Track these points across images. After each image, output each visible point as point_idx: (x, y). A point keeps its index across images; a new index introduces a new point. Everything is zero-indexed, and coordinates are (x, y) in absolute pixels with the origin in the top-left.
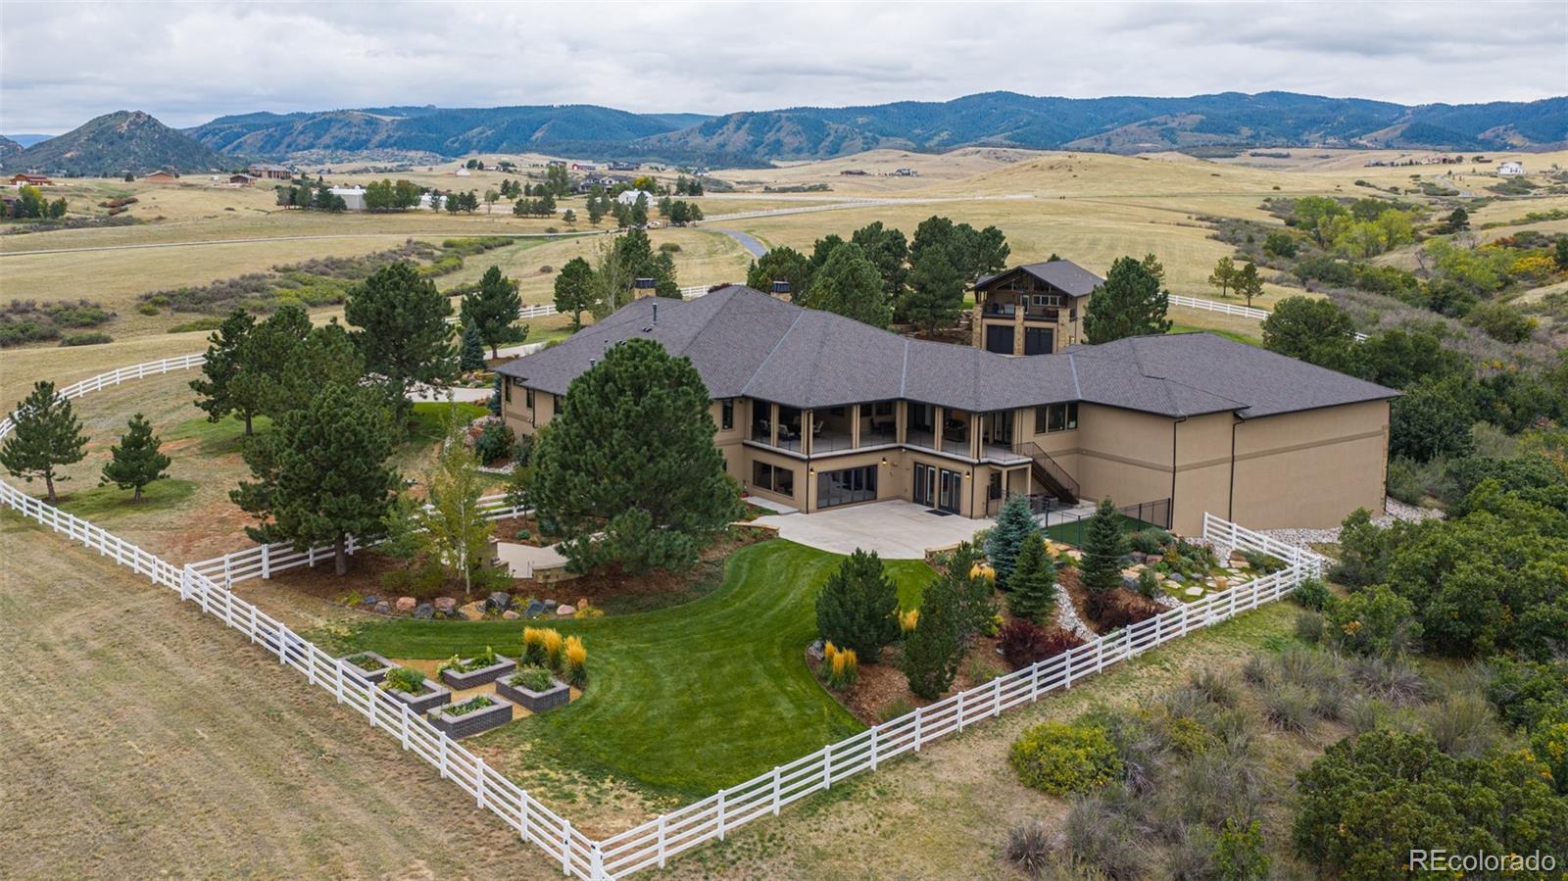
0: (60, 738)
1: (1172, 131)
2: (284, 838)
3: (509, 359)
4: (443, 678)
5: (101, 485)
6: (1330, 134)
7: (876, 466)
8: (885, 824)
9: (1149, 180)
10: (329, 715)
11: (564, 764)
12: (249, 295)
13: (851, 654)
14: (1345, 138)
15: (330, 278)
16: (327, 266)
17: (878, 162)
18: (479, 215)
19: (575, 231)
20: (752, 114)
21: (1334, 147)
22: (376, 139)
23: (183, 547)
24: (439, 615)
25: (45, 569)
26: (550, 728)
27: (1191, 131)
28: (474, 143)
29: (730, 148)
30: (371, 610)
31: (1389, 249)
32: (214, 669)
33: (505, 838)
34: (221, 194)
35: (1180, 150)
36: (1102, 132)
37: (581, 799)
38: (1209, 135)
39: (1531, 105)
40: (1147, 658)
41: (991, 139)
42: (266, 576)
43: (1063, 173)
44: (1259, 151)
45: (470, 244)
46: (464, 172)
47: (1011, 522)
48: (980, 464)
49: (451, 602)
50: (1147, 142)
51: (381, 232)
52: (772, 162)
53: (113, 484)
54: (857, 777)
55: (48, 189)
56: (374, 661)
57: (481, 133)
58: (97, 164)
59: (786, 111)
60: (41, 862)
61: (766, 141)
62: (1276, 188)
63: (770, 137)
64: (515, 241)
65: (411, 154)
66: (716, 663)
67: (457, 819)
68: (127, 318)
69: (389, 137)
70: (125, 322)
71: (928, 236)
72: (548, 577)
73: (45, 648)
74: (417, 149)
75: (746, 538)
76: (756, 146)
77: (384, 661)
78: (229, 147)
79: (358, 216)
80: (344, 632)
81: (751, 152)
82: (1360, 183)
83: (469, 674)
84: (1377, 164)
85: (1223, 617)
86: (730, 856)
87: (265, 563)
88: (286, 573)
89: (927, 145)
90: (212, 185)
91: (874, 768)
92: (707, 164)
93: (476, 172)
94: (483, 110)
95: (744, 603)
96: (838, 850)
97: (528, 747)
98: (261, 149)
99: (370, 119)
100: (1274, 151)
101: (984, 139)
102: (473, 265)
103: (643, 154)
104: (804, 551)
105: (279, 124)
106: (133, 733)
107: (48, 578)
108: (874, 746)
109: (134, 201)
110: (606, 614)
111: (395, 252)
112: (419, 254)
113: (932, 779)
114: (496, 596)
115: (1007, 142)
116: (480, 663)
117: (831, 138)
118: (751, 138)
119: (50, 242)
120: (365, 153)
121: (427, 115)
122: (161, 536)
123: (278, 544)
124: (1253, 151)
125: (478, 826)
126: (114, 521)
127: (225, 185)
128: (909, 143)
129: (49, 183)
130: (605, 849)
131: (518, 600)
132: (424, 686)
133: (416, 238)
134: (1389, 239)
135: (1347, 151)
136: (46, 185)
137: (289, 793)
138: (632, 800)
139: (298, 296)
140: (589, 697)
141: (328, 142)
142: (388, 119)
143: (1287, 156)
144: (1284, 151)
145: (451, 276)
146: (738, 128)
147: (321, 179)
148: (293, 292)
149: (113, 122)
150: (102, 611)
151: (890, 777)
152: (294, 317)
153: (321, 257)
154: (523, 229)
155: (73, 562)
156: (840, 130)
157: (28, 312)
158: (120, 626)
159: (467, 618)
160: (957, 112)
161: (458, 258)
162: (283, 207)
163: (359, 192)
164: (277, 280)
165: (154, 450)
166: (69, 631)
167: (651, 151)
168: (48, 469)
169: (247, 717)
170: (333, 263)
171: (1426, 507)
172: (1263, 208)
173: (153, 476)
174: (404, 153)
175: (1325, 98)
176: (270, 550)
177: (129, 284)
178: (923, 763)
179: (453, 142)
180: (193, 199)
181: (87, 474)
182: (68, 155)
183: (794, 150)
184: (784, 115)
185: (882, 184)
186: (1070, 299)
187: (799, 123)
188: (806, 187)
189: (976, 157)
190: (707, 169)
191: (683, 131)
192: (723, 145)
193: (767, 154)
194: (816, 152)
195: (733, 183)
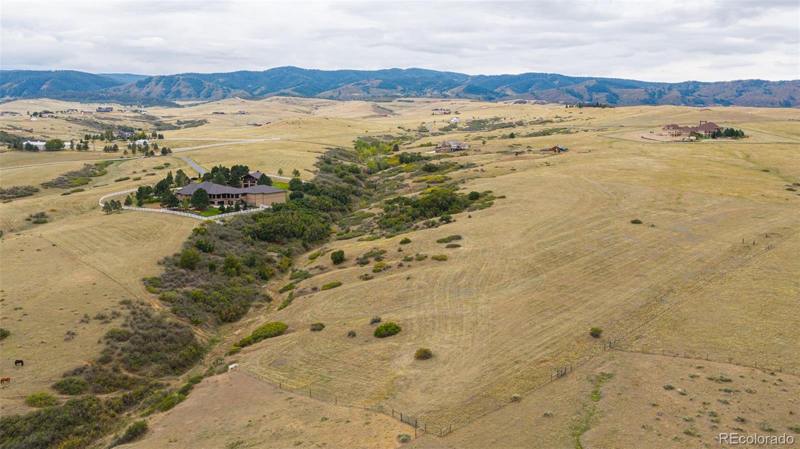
1: (368, 88)
6: (436, 89)
14: (440, 92)
15: (77, 177)
17: (230, 105)
20: (164, 77)
21: (434, 97)
27: (376, 88)
28: (7, 92)
29: (153, 95)
36: (337, 87)
38: (383, 90)
39: (517, 76)
41: (285, 91)
44: (402, 99)
50: (356, 93)
52: (177, 103)
57: (11, 86)
59: (182, 75)
61: (173, 91)
62: (367, 131)
63: (174, 89)
76: (167, 94)
81: (165, 96)
82: (399, 127)
89: (254, 94)
92: (143, 104)
100: (408, 99)
101: (282, 91)
112: (93, 168)
115: (293, 92)
117: (206, 90)
118: (164, 89)
124: (399, 99)
128: (246, 93)
135: (437, 99)
146: (157, 84)
156: (211, 86)
160: (268, 76)
164: (67, 178)
167: (111, 97)
170: (74, 173)
172: (354, 141)
183: (187, 96)
184: (181, 77)
185: (232, 120)
186: (256, 179)
187: (189, 82)
188: (197, 120)
189: (277, 102)
190: (143, 106)
191: (128, 85)
192: (148, 94)
193: (173, 98)
194: (199, 97)
195: (161, 118)
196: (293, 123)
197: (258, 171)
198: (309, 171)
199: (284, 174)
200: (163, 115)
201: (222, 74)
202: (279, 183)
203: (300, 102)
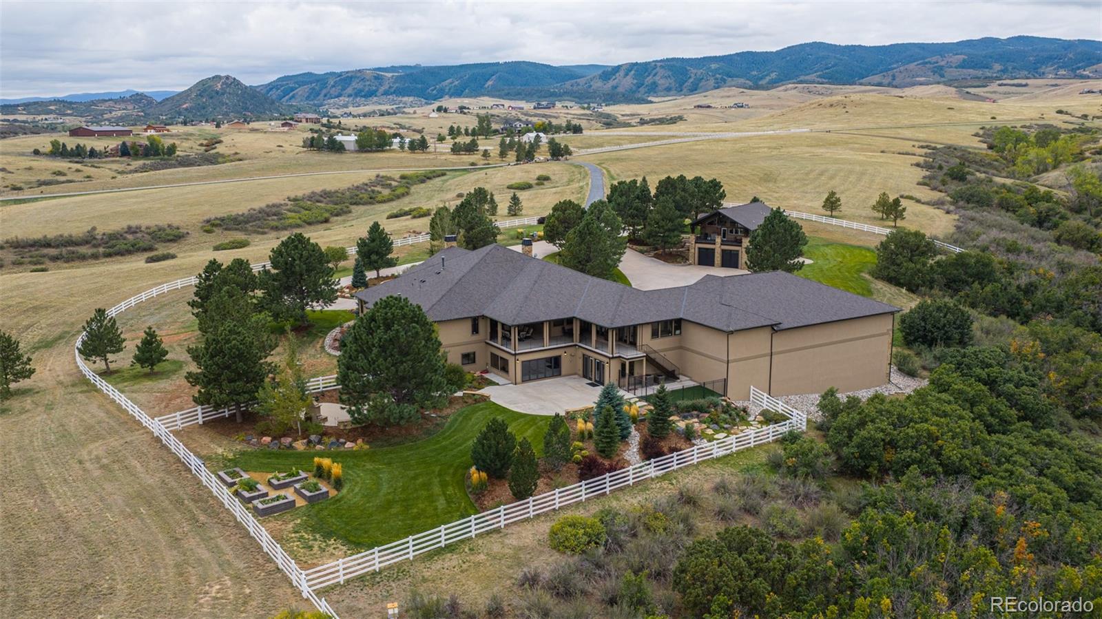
0: (75, 511)
1: (941, 68)
2: (167, 564)
3: (387, 277)
4: (270, 483)
5: (132, 366)
6: (1062, 67)
7: (560, 356)
8: (465, 566)
9: (899, 114)
10: (207, 502)
11: (314, 531)
12: (270, 218)
13: (484, 475)
14: (1072, 70)
15: (322, 205)
16: (321, 196)
17: (722, 97)
18: (429, 153)
19: (488, 164)
21: (1063, 77)
22: (382, 89)
23: (163, 406)
24: (282, 447)
25: (93, 416)
26: (314, 511)
27: (956, 67)
28: (447, 90)
29: (620, 89)
30: (248, 443)
31: (1055, 167)
32: (158, 475)
33: (270, 567)
34: (275, 135)
35: (945, 84)
36: (889, 70)
37: (316, 548)
38: (969, 70)
40: (663, 478)
41: (807, 78)
42: (201, 423)
43: (840, 110)
44: (1004, 82)
45: (417, 177)
46: (434, 115)
47: (605, 398)
48: (613, 358)
49: (290, 440)
50: (922, 76)
51: (362, 169)
52: (649, 99)
53: (138, 366)
54: (462, 541)
55: (167, 135)
56: (238, 473)
57: (451, 83)
58: (203, 112)
59: (661, 61)
60: (54, 571)
61: (646, 83)
62: (993, 118)
63: (649, 80)
64: (448, 173)
65: (405, 99)
66: (415, 478)
67: (251, 557)
68: (195, 235)
69: (390, 87)
70: (193, 238)
71: (663, 189)
72: (346, 426)
73: (80, 462)
74: (409, 96)
75: (470, 401)
76: (639, 87)
77: (242, 473)
78: (287, 97)
79: (352, 155)
80: (231, 456)
81: (635, 92)
82: (1060, 112)
83: (282, 482)
84: (1089, 92)
85: (729, 452)
86: (378, 580)
87: (200, 416)
88: (212, 421)
89: (760, 83)
90: (270, 130)
91: (474, 536)
92: (604, 101)
93: (443, 114)
94: (453, 66)
95: (447, 442)
96: (435, 578)
97: (299, 521)
98: (308, 98)
99: (378, 75)
100: (1016, 81)
101: (802, 78)
102: (417, 192)
103: (560, 95)
104: (497, 410)
105: (318, 81)
106: (109, 509)
107: (92, 421)
108: (473, 525)
109: (220, 142)
110: (370, 448)
111: (366, 185)
112: (382, 185)
113: (502, 543)
114: (313, 437)
115: (819, 79)
116: (290, 475)
117: (691, 80)
118: (635, 81)
119: (159, 179)
120: (375, 99)
121: (415, 71)
122: (157, 397)
123: (207, 406)
124: (1000, 82)
125: (261, 561)
126: (136, 387)
127: (278, 130)
128: (747, 82)
129: (168, 130)
130: (307, 575)
131: (325, 439)
132: (256, 488)
133: (383, 173)
134: (1055, 160)
135: (1071, 81)
136: (166, 132)
137: (175, 541)
138: (341, 550)
139: (300, 218)
140: (340, 495)
141: (350, 92)
142: (389, 75)
143: (1026, 85)
144: (1023, 82)
145: (400, 200)
146: (627, 75)
147: (340, 123)
148: (298, 215)
149: (212, 83)
150: (114, 442)
151: (480, 542)
152: (241, 265)
153: (318, 189)
154: (454, 164)
155: (108, 412)
156: (699, 74)
157: (136, 232)
158: (120, 451)
159: (295, 449)
161: (407, 187)
162: (305, 149)
163: (353, 138)
164: (288, 207)
165: (159, 345)
166: (95, 453)
167: (565, 93)
168: (105, 356)
169: (167, 502)
170: (325, 194)
171: (921, 378)
172: (976, 135)
173: (159, 360)
174: (400, 99)
175: (1060, 40)
176: (202, 409)
177: (198, 212)
178: (502, 534)
179: (433, 90)
180: (257, 140)
181: (123, 359)
182: (184, 106)
183: (665, 89)
184: (659, 64)
185: (722, 115)
186: (746, 232)
187: (669, 70)
188: (669, 118)
189: (794, 92)
190: (604, 104)
191: (588, 77)
192: (615, 87)
193: (646, 93)
194: (681, 91)
195: (619, 116)
196: (831, 105)
197: (755, 200)
198: (918, 201)
199: (844, 209)
200: (623, 113)
201: (715, 57)
202: (828, 244)
203: (830, 91)
